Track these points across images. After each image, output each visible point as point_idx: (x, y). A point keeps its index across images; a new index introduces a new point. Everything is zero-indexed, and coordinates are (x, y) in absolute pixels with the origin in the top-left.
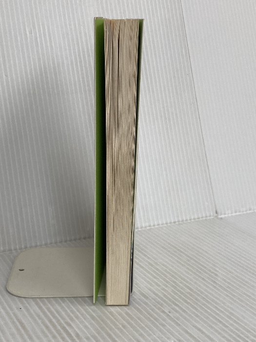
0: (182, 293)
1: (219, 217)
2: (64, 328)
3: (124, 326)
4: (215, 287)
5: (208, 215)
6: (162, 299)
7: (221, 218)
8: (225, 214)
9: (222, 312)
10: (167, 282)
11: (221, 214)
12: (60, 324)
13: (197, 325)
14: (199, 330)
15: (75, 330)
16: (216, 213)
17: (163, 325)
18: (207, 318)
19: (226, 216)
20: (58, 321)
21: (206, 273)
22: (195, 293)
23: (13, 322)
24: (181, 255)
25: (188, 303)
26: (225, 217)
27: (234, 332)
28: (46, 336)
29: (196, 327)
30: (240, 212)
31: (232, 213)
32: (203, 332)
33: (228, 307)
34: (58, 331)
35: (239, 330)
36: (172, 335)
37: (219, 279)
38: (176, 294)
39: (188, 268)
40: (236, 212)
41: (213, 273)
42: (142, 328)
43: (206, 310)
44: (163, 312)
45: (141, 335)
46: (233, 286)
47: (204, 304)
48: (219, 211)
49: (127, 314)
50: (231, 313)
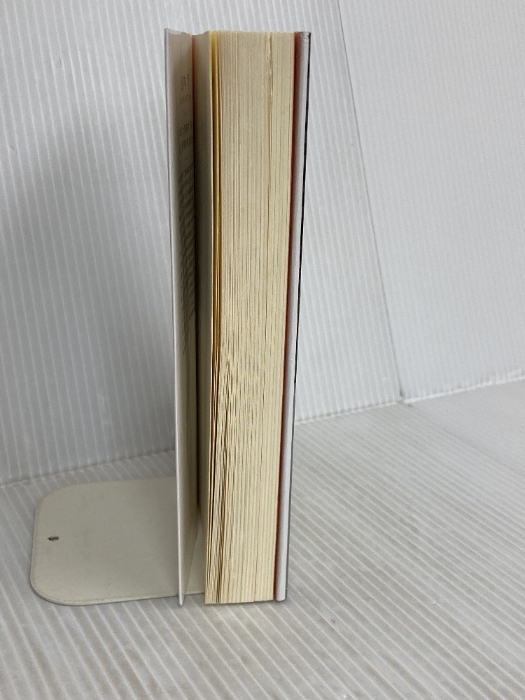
0: (355, 575)
1: (407, 401)
2: (124, 665)
3: (245, 660)
4: (415, 559)
5: (387, 399)
6: (317, 589)
7: (410, 405)
8: (416, 396)
9: (435, 619)
10: (325, 548)
11: (410, 397)
12: (118, 655)
13: (390, 653)
14: (396, 665)
15: (147, 672)
16: (401, 394)
17: (323, 656)
18: (409, 635)
19: (419, 399)
20: (114, 648)
21: (395, 525)
22: (379, 572)
23: (24, 652)
24: (345, 486)
25: (368, 599)
26: (416, 403)
27: (463, 670)
28: (89, 688)
29: (387, 658)
30: (441, 391)
31: (428, 394)
32: (403, 673)
33: (445, 605)
34: (112, 673)
35: (473, 665)
36: (342, 679)
37: (421, 539)
38: (342, 575)
39: (361, 516)
40: (435, 392)
41: (406, 524)
42: (282, 663)
43: (403, 615)
44: (322, 621)
45: (280, 680)
46: (449, 555)
47: (398, 601)
48: (405, 390)
49: (250, 626)
50: (452, 621)
